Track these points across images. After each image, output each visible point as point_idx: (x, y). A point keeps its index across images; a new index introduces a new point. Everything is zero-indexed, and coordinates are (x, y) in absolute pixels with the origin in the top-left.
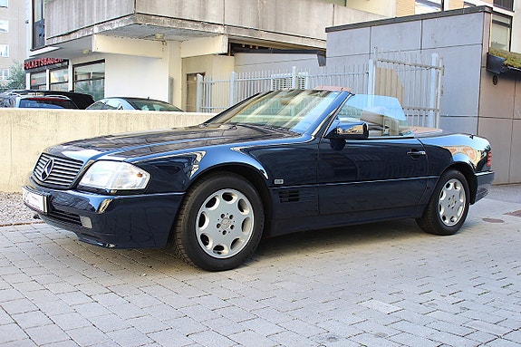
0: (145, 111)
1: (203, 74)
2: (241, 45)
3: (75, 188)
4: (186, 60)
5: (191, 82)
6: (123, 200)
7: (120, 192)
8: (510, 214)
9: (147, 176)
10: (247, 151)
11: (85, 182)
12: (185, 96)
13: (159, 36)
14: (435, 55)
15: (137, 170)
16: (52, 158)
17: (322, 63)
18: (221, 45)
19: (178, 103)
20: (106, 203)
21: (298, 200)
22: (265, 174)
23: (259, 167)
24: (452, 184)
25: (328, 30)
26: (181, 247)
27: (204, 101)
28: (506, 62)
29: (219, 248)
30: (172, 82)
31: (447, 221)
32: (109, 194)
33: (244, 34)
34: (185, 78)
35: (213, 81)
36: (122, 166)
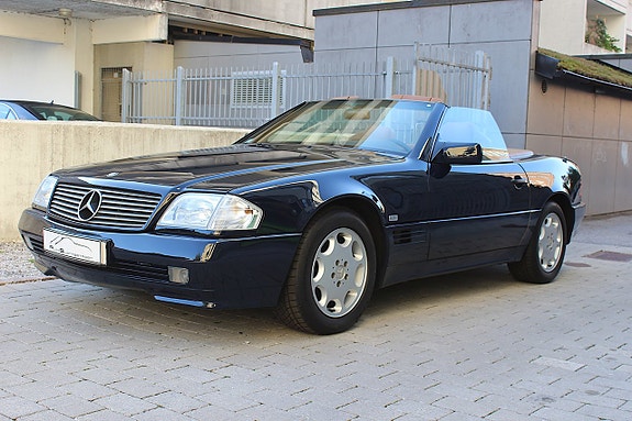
1: (130, 69)
2: (182, 29)
3: (151, 229)
4: (100, 49)
5: (108, 80)
7: (225, 234)
8: (588, 256)
9: (258, 213)
11: (166, 221)
12: (99, 100)
13: (65, 12)
14: (481, 54)
15: (244, 204)
17: (308, 58)
18: (157, 29)
20: (209, 248)
21: (409, 241)
24: (550, 220)
25: (316, 13)
26: (295, 304)
27: (131, 108)
28: (559, 64)
30: (79, 79)
31: (545, 266)
32: (210, 236)
33: (190, 14)
34: (99, 74)
35: (144, 79)
36: (227, 200)
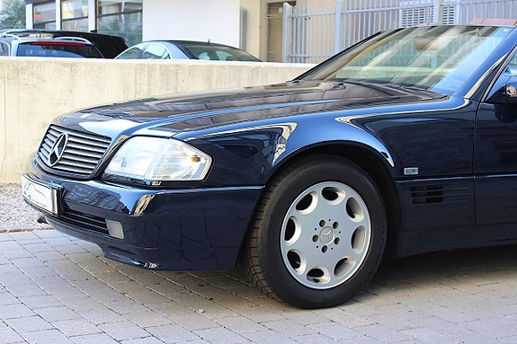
0: (204, 61)
1: (293, 4)
3: (99, 177)
5: (273, 16)
6: (169, 196)
7: (166, 184)
9: (206, 161)
10: (361, 123)
11: (114, 167)
12: (265, 38)
15: (192, 152)
16: (66, 133)
19: (254, 48)
20: (145, 201)
21: (440, 200)
22: (390, 160)
23: (380, 147)
26: (258, 269)
27: (294, 45)
29: (315, 273)
30: (244, 16)
32: (149, 187)
34: (265, 9)
35: (309, 14)
36: (170, 145)
